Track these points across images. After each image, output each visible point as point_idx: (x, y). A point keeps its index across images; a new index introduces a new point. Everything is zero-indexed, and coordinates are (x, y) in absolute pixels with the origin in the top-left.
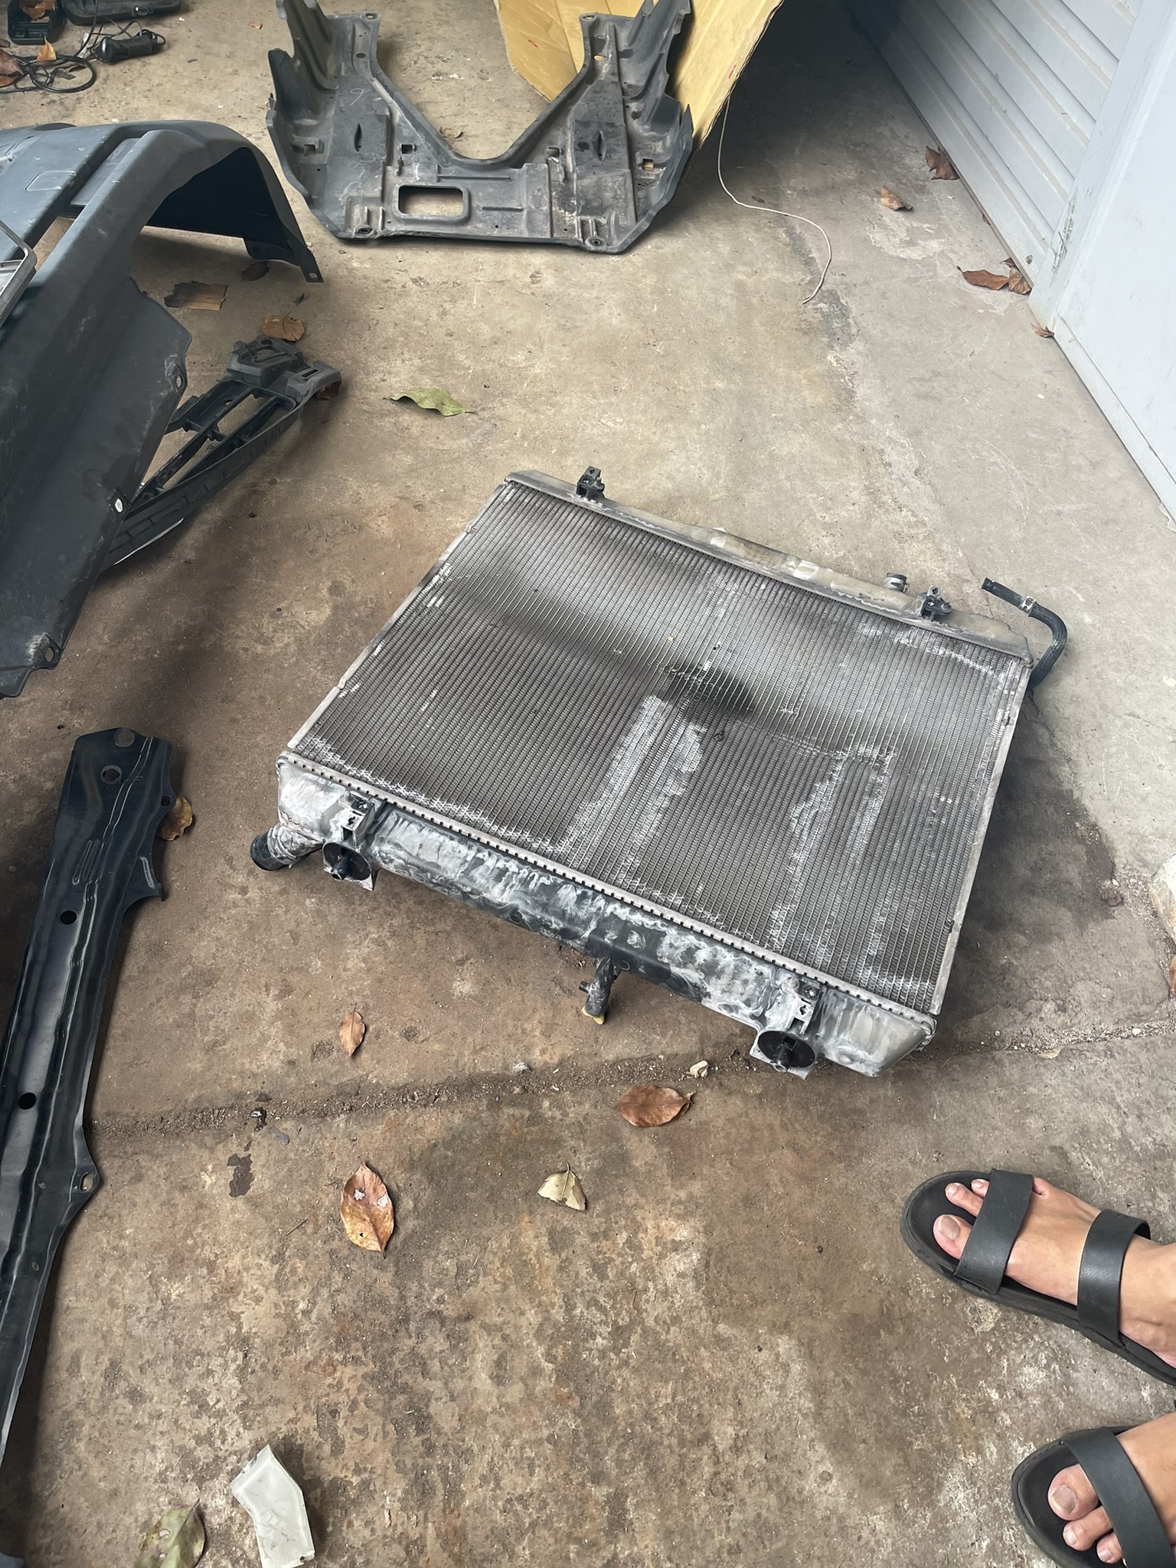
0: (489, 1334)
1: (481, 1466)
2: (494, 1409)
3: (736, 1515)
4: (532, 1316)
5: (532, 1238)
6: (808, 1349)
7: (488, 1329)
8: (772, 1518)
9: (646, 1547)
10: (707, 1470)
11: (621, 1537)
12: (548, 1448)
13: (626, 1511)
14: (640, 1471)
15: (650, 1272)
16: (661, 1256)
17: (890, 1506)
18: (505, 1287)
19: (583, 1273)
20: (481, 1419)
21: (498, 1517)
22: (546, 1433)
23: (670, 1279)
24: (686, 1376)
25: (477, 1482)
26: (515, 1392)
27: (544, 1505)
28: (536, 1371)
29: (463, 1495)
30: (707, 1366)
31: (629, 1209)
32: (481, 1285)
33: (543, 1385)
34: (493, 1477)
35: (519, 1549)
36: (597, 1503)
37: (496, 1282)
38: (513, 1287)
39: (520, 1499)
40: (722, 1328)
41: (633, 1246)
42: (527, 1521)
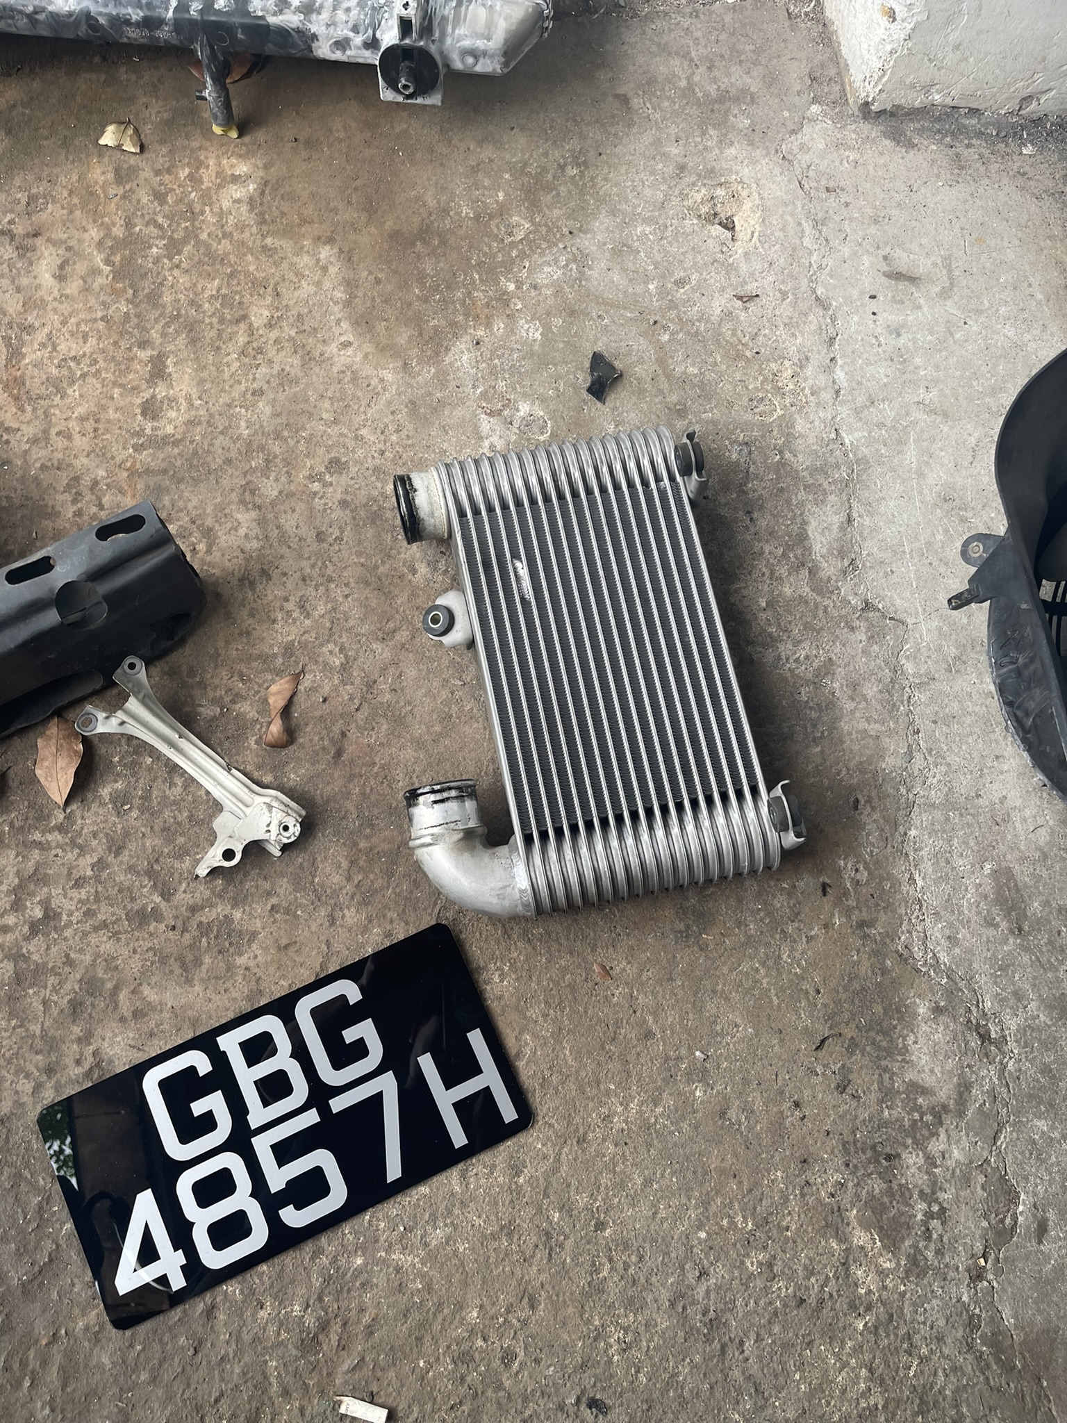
0: (54, 246)
1: (41, 335)
2: (55, 299)
3: (263, 370)
4: (94, 233)
5: (99, 174)
6: (348, 256)
7: (55, 243)
8: (293, 372)
9: (181, 390)
10: (242, 340)
11: (160, 383)
12: (101, 325)
13: (165, 367)
14: (182, 340)
15: (207, 198)
16: (220, 187)
17: (399, 364)
18: (71, 212)
19: (145, 200)
20: (43, 304)
21: (54, 371)
22: (100, 314)
23: (226, 204)
24: (231, 275)
25: (36, 347)
26: (73, 287)
27: (95, 362)
28: (95, 272)
29: (24, 356)
30: (252, 268)
31: (193, 150)
32: (49, 210)
33: (100, 281)
34: (51, 342)
35: (70, 391)
36: (141, 361)
37: (63, 208)
38: (78, 213)
39: (74, 358)
40: (269, 241)
41: (194, 179)
42: (79, 373)
